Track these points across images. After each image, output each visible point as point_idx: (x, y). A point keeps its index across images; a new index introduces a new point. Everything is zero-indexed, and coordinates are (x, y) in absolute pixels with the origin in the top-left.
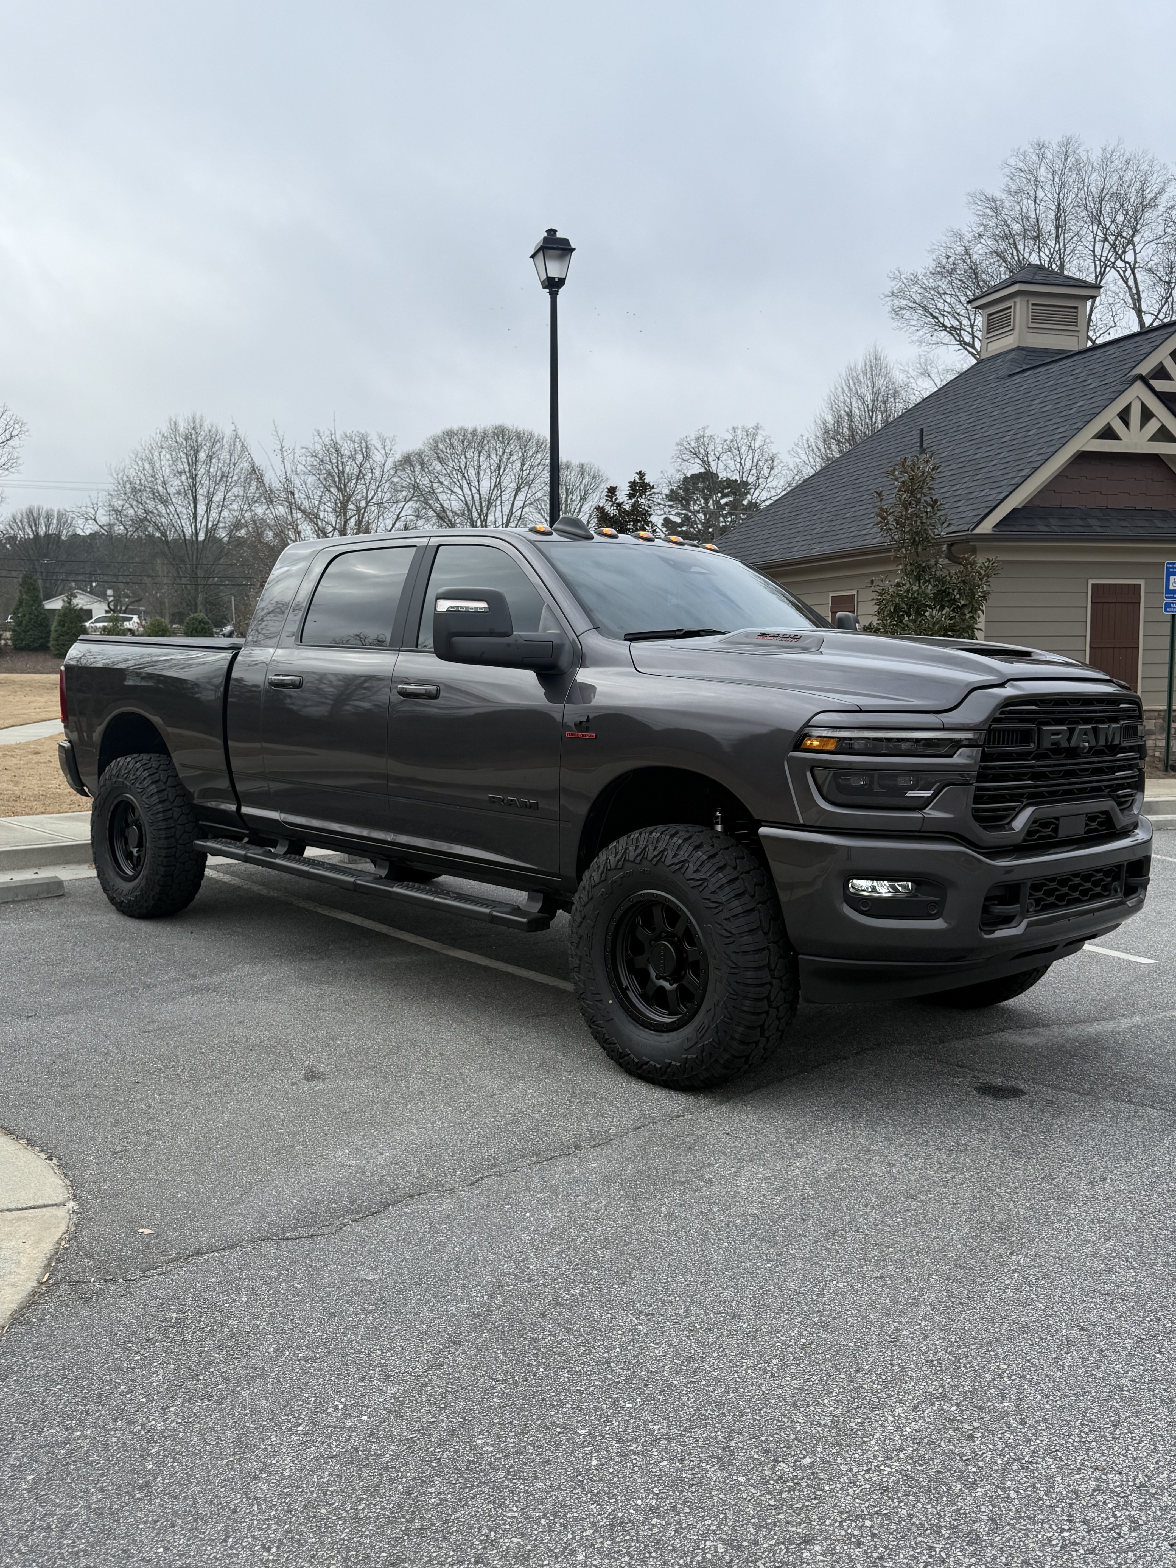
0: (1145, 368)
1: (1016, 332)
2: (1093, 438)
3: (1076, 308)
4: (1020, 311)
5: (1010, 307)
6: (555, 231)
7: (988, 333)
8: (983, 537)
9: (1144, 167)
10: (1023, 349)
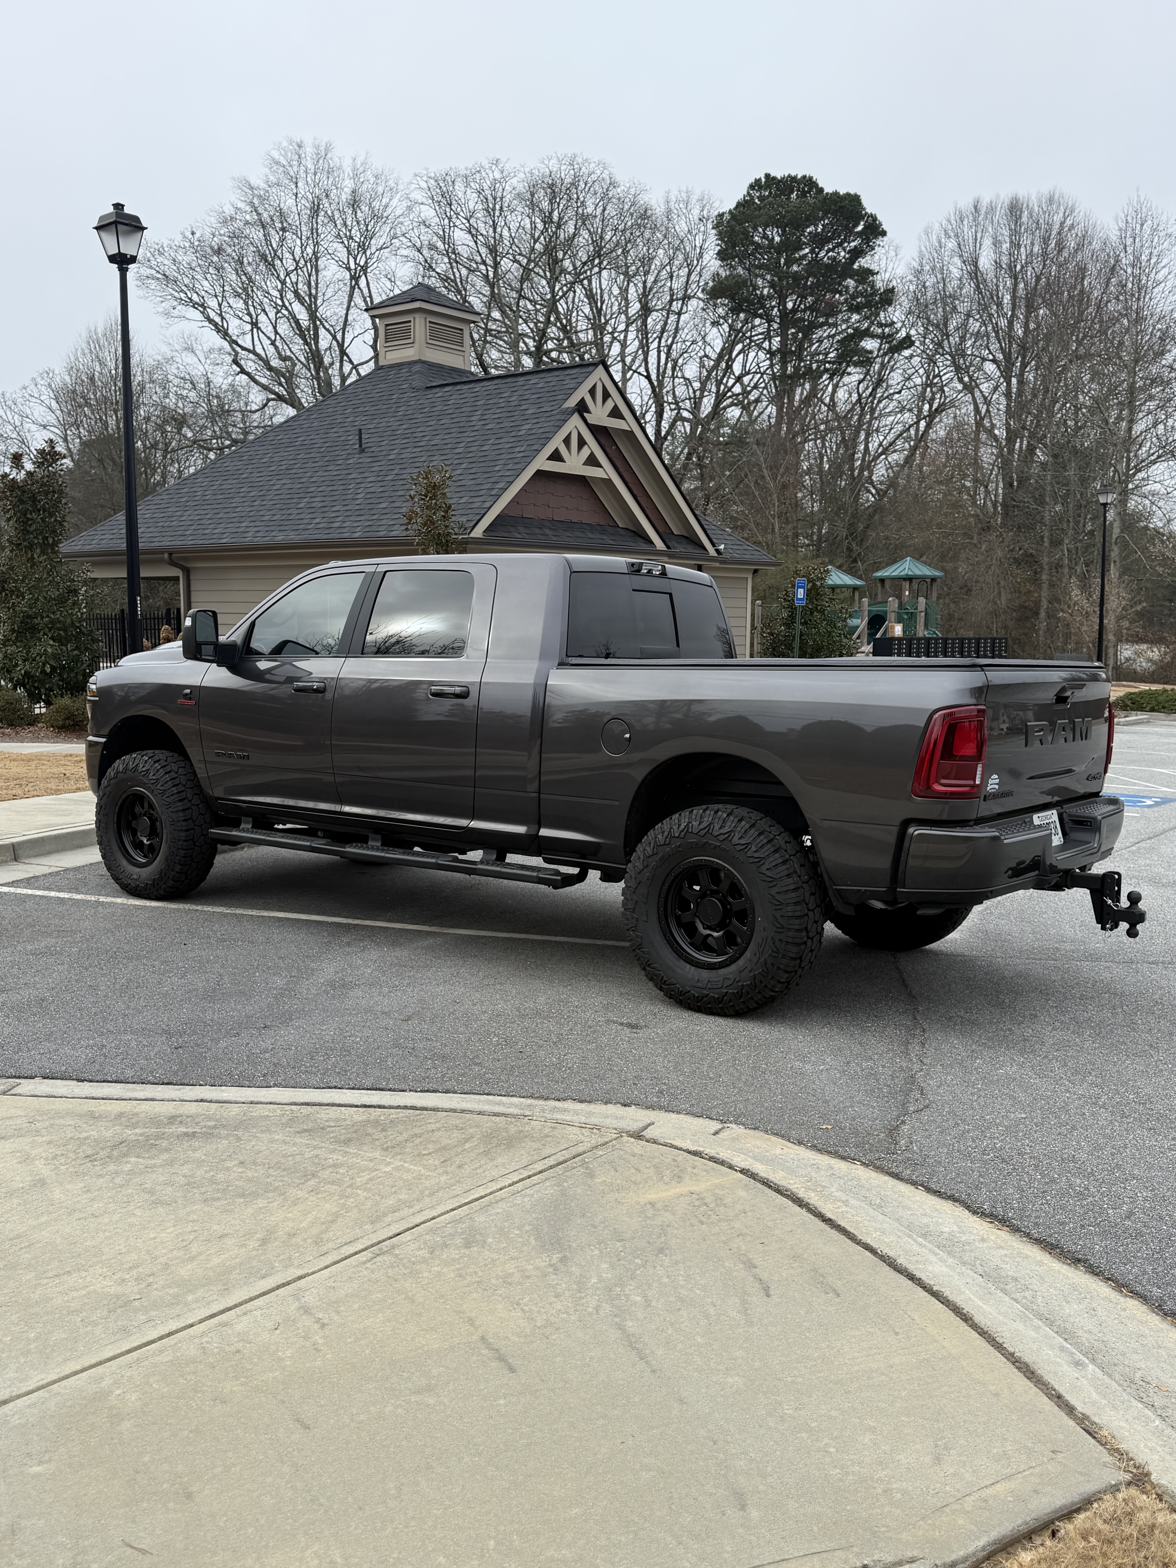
0: (572, 402)
1: (416, 345)
2: (548, 459)
3: (461, 330)
4: (419, 326)
5: (410, 322)
6: (123, 206)
7: (386, 342)
8: (476, 541)
9: (391, 183)
10: (424, 362)
